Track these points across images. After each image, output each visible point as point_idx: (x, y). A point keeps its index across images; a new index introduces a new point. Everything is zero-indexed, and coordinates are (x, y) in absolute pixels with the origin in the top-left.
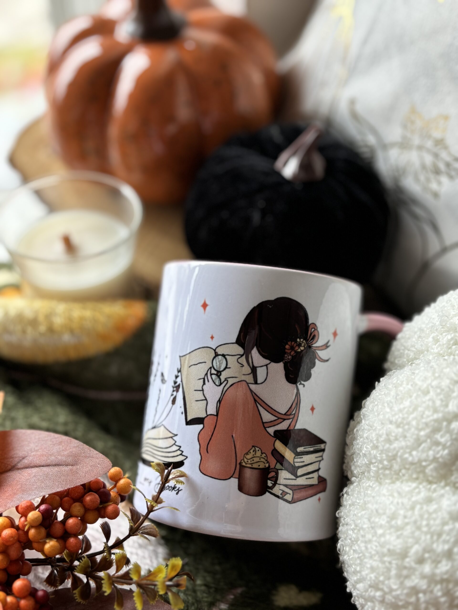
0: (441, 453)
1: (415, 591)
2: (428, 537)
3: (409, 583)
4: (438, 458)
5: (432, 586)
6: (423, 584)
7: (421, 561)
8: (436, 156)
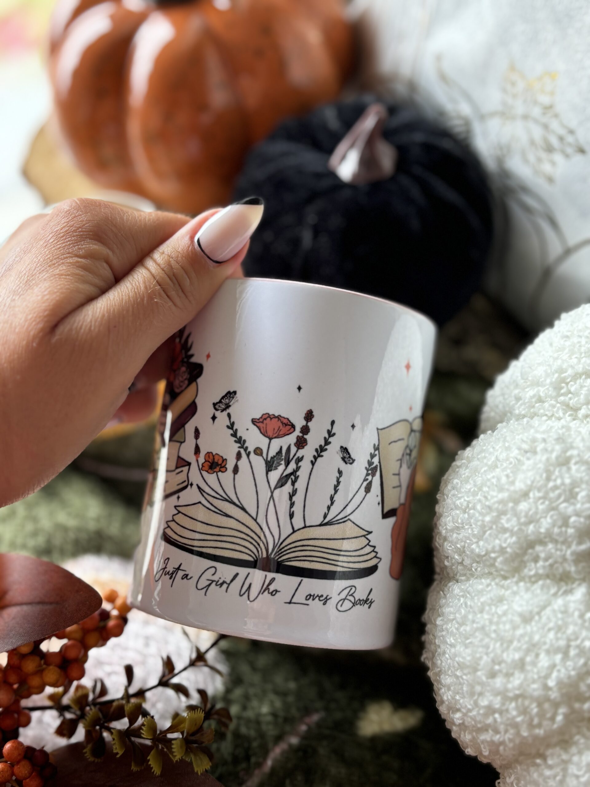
0: (508, 541)
1: (490, 710)
2: (498, 645)
3: (484, 702)
4: (506, 548)
5: (507, 703)
6: (497, 702)
7: (493, 675)
8: (546, 127)
